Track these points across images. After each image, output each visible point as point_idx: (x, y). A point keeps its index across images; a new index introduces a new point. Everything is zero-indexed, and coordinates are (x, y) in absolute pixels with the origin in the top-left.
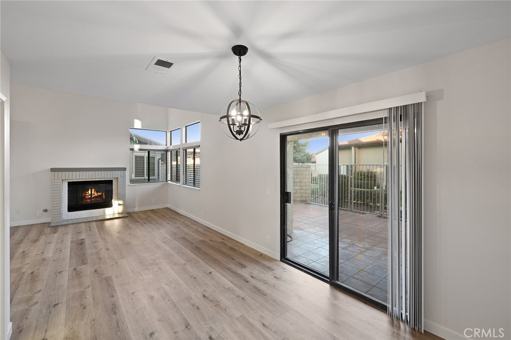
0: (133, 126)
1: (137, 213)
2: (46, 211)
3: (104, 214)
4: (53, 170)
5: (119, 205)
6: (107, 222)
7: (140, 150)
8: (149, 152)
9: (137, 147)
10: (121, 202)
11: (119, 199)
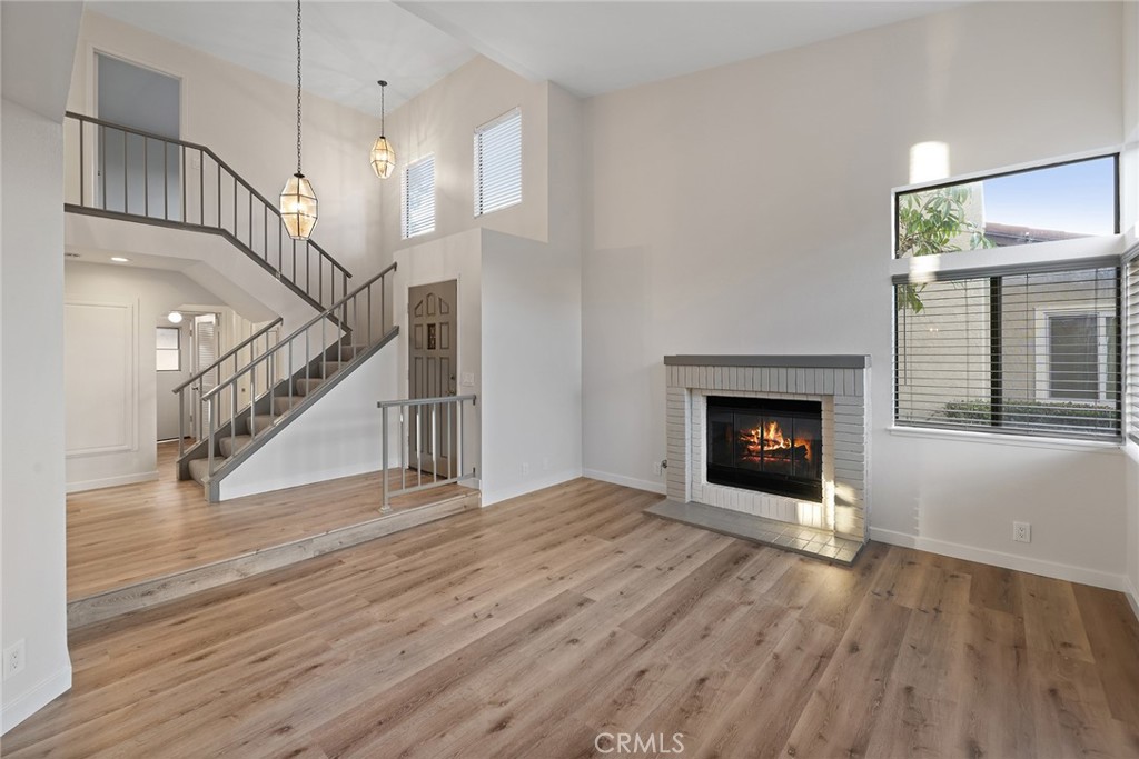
0: (907, 180)
3: (793, 520)
4: (671, 361)
5: (841, 501)
7: (941, 276)
8: (996, 283)
9: (922, 267)
10: (846, 493)
11: (838, 480)
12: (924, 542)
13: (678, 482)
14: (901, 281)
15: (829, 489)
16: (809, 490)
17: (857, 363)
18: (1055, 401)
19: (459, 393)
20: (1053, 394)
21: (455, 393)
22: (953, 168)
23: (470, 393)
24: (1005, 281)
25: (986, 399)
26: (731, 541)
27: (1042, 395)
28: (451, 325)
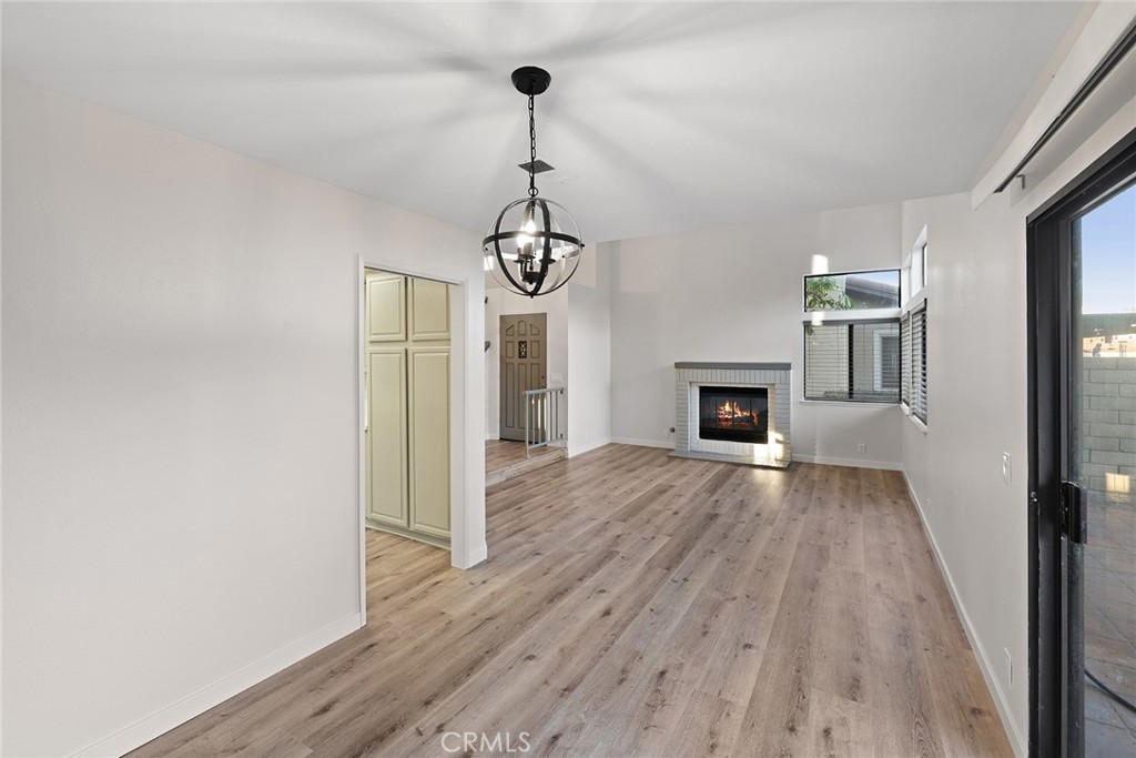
0: (810, 271)
1: (812, 466)
2: (673, 430)
3: (752, 455)
4: (679, 366)
5: (778, 441)
6: (758, 472)
7: (825, 323)
8: (851, 327)
9: (817, 317)
10: (780, 437)
11: (777, 430)
12: (817, 459)
13: (684, 439)
14: (808, 325)
15: (772, 435)
16: (761, 437)
17: (787, 367)
18: (885, 390)
19: (549, 387)
20: (884, 386)
21: (545, 387)
22: (830, 268)
23: (559, 386)
24: (855, 327)
25: (846, 390)
26: (722, 466)
27: (878, 387)
28: (542, 344)
